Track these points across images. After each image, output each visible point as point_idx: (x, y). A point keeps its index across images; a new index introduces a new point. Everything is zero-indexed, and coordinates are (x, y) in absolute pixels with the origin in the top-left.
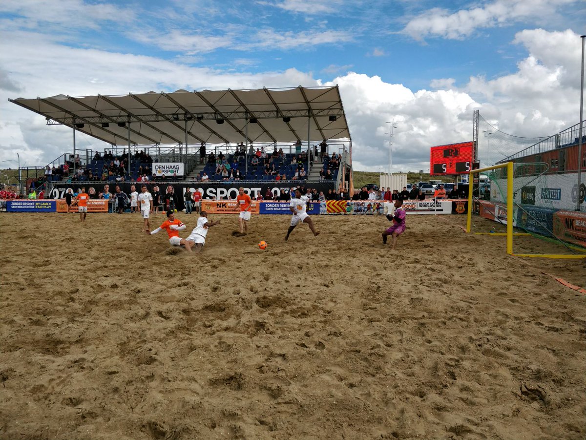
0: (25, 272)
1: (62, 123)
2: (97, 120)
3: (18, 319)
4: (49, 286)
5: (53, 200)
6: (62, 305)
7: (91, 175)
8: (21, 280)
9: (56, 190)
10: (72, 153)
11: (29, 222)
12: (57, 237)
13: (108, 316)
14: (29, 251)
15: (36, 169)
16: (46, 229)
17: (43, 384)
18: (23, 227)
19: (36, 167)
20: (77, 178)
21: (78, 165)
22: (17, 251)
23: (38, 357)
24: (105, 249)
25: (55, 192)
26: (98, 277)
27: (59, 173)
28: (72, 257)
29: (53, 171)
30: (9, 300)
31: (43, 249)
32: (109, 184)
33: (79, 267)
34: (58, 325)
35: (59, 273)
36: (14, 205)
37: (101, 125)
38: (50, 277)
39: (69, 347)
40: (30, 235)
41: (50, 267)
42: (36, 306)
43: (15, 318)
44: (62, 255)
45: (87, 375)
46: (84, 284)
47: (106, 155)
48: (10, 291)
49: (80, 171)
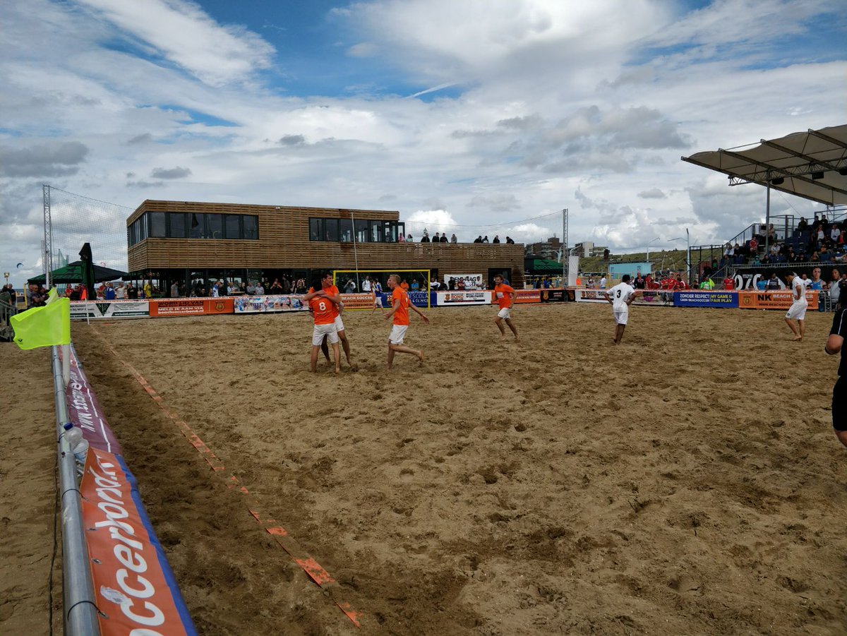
0: (705, 387)
1: (750, 180)
2: (804, 169)
3: (704, 448)
4: (740, 411)
5: (734, 291)
6: (762, 441)
7: (793, 255)
8: (702, 398)
9: (739, 277)
10: (764, 221)
11: (704, 321)
12: (744, 344)
13: (835, 470)
14: (708, 360)
15: (712, 249)
16: (728, 331)
17: (748, 545)
18: (696, 328)
19: (712, 246)
20: (769, 259)
21: (772, 240)
22: (692, 359)
23: (736, 507)
24: (818, 366)
25: (738, 280)
26: (813, 408)
27: (744, 253)
28: (769, 374)
29: (735, 250)
30: (689, 422)
31: (725, 358)
32: (820, 267)
33: (781, 390)
34: (758, 468)
35: (752, 394)
36: (684, 297)
37: (810, 177)
38: (739, 398)
39: (779, 504)
40: (706, 338)
41: (739, 385)
42: (725, 435)
43: (699, 447)
44: (755, 369)
45: (811, 552)
46: (791, 415)
47: (817, 223)
48: (689, 410)
49: (775, 249)
